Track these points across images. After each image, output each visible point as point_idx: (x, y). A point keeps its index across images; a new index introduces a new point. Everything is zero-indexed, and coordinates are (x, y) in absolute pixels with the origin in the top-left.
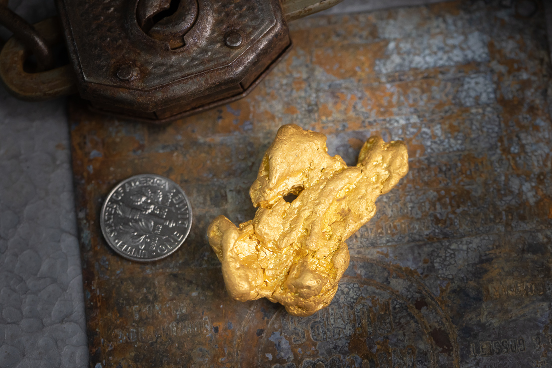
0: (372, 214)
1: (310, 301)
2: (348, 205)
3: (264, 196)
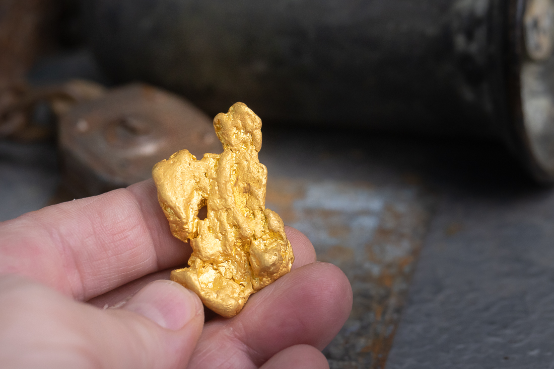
1: (282, 270)
2: (244, 182)
3: (187, 232)
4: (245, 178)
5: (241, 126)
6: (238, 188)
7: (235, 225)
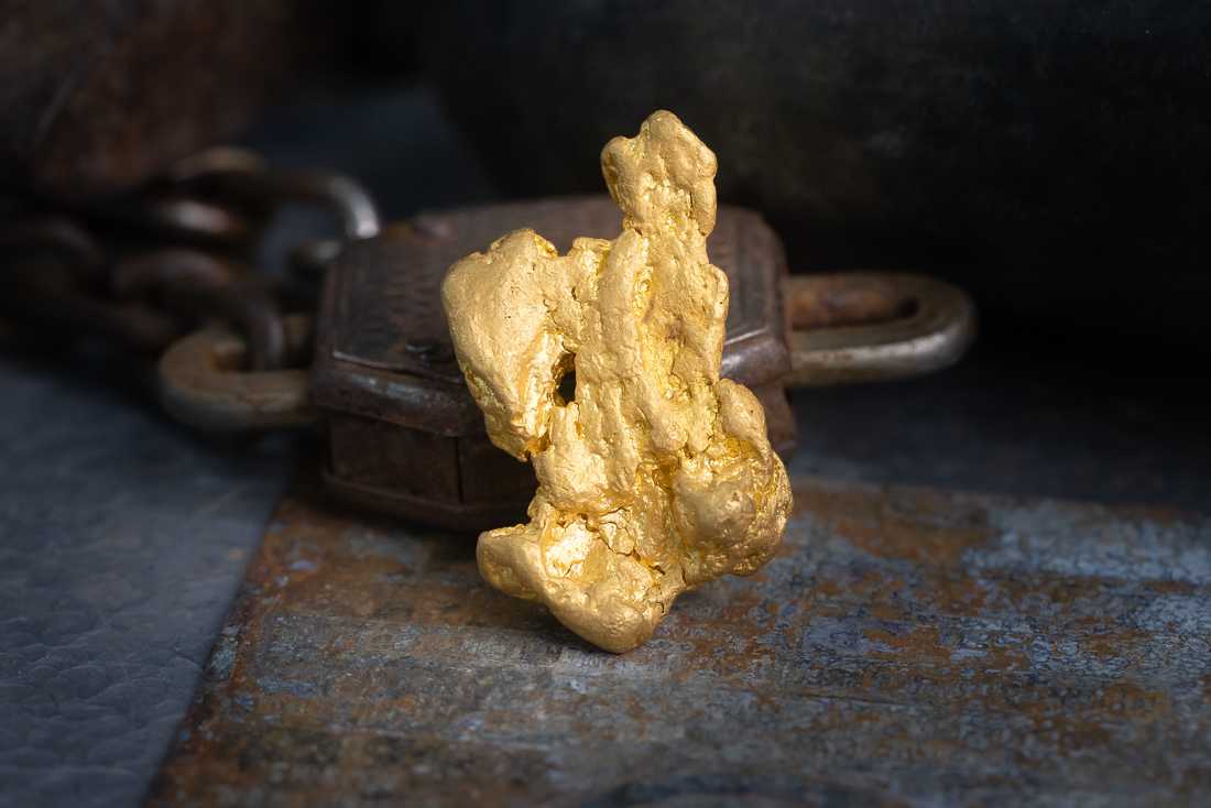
1: (755, 535)
2: (669, 310)
4: (672, 302)
5: (664, 171)
6: (652, 325)
7: (640, 421)
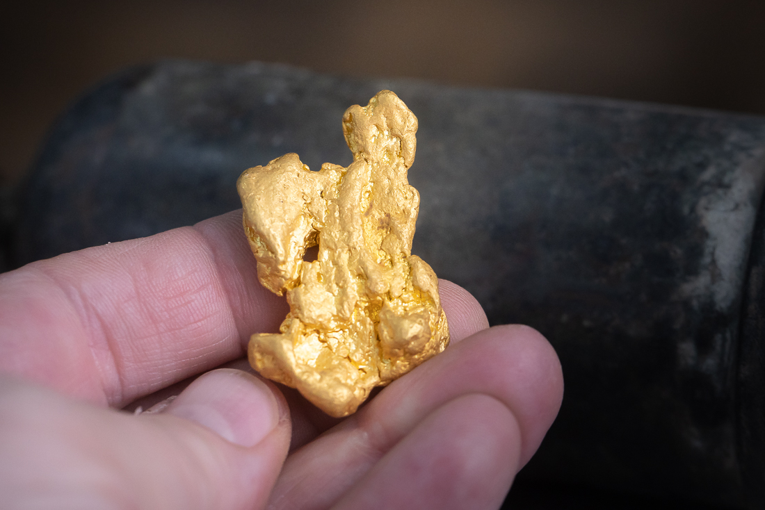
0: (417, 199)
1: (428, 351)
2: (382, 210)
3: (283, 277)
5: (385, 125)
6: (370, 218)
7: (360, 276)
